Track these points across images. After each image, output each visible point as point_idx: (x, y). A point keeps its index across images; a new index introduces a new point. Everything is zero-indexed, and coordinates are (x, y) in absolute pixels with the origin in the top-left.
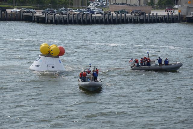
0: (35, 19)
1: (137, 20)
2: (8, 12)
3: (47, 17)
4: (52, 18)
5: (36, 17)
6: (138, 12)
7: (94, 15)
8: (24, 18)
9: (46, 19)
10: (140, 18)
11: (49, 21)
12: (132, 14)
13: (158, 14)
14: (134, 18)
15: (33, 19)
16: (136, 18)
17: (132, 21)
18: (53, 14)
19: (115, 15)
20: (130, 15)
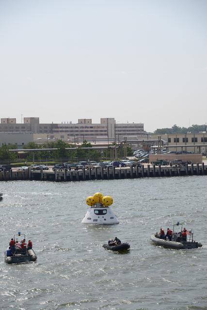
0: (45, 177)
1: (177, 172)
2: (13, 171)
3: (56, 174)
4: (63, 175)
5: (45, 175)
6: (179, 162)
7: (119, 168)
8: (33, 176)
9: (56, 176)
10: (181, 170)
11: (60, 178)
12: (171, 165)
13: (205, 165)
14: (173, 170)
15: (42, 177)
16: (176, 170)
17: (170, 173)
18: (65, 169)
19: (151, 166)
20: (169, 166)
